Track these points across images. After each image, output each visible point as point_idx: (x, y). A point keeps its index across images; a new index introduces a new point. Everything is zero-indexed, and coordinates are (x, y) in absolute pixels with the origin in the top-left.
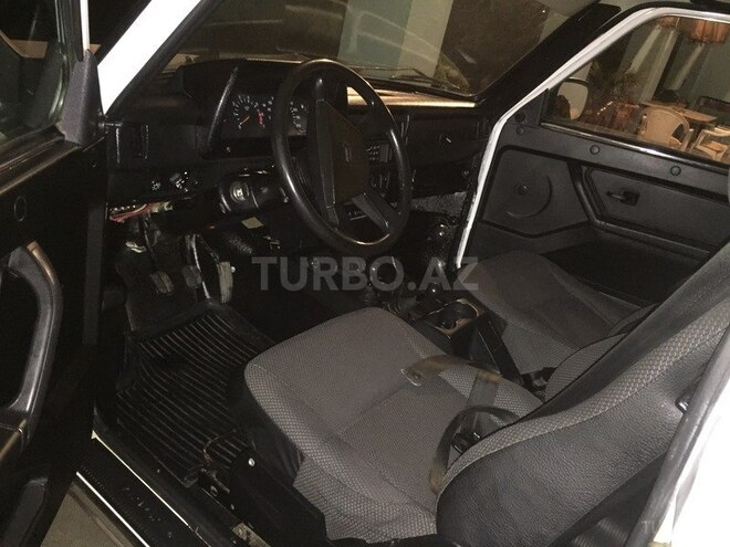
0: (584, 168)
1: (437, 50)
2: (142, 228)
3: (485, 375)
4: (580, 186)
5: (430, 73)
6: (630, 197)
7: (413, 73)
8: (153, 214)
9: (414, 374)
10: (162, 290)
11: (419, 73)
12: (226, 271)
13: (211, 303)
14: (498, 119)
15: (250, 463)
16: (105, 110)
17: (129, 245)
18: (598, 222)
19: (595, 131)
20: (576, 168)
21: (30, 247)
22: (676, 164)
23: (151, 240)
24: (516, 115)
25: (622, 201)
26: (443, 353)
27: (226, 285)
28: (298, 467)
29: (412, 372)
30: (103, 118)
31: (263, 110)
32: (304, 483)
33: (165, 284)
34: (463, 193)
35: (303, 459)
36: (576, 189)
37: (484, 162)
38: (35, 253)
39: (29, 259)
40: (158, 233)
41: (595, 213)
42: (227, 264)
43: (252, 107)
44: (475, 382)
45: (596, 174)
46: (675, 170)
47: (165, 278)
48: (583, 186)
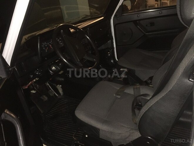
0: (138, 22)
1: (88, 7)
2: (33, 86)
3: (135, 87)
4: (139, 27)
5: (89, 14)
6: (152, 24)
7: (85, 16)
8: (34, 82)
9: (118, 95)
10: (45, 100)
11: (86, 15)
12: (59, 87)
13: (59, 97)
14: (111, 18)
15: (86, 136)
16: (9, 65)
17: (32, 92)
18: (147, 34)
19: (136, 11)
20: (136, 22)
21: (6, 111)
22: (160, 11)
23: (37, 88)
24: (115, 15)
25: (151, 26)
26: (122, 86)
27: (61, 91)
28: (99, 132)
29: (117, 94)
30: (10, 67)
31: (50, 44)
32: (102, 136)
33: (45, 98)
34: (110, 41)
35: (99, 130)
36: (138, 28)
37: (112, 31)
38: (8, 112)
39: (7, 115)
40: (38, 85)
41: (145, 32)
42: (59, 85)
43: (47, 45)
44: (134, 90)
45: (141, 22)
46: (161, 12)
47: (44, 96)
48: (139, 26)
